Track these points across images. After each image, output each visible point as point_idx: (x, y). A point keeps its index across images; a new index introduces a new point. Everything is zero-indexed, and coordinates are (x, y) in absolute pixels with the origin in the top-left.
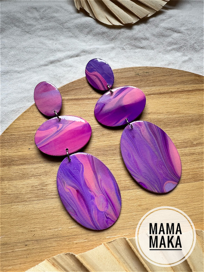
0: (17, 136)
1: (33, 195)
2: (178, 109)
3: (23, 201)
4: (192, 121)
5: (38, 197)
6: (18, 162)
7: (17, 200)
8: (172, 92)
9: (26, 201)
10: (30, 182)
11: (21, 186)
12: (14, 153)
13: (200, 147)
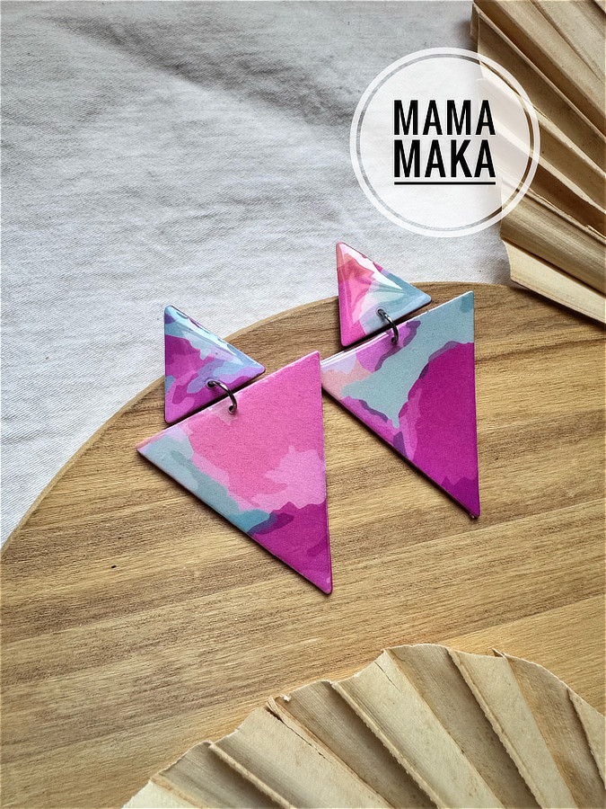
0: (71, 531)
1: (140, 708)
2: (522, 404)
3: (113, 731)
4: (560, 433)
5: (157, 709)
6: (84, 613)
7: (94, 730)
8: (505, 356)
9: (121, 728)
10: (129, 667)
11: (101, 684)
12: (67, 587)
13: (583, 505)
